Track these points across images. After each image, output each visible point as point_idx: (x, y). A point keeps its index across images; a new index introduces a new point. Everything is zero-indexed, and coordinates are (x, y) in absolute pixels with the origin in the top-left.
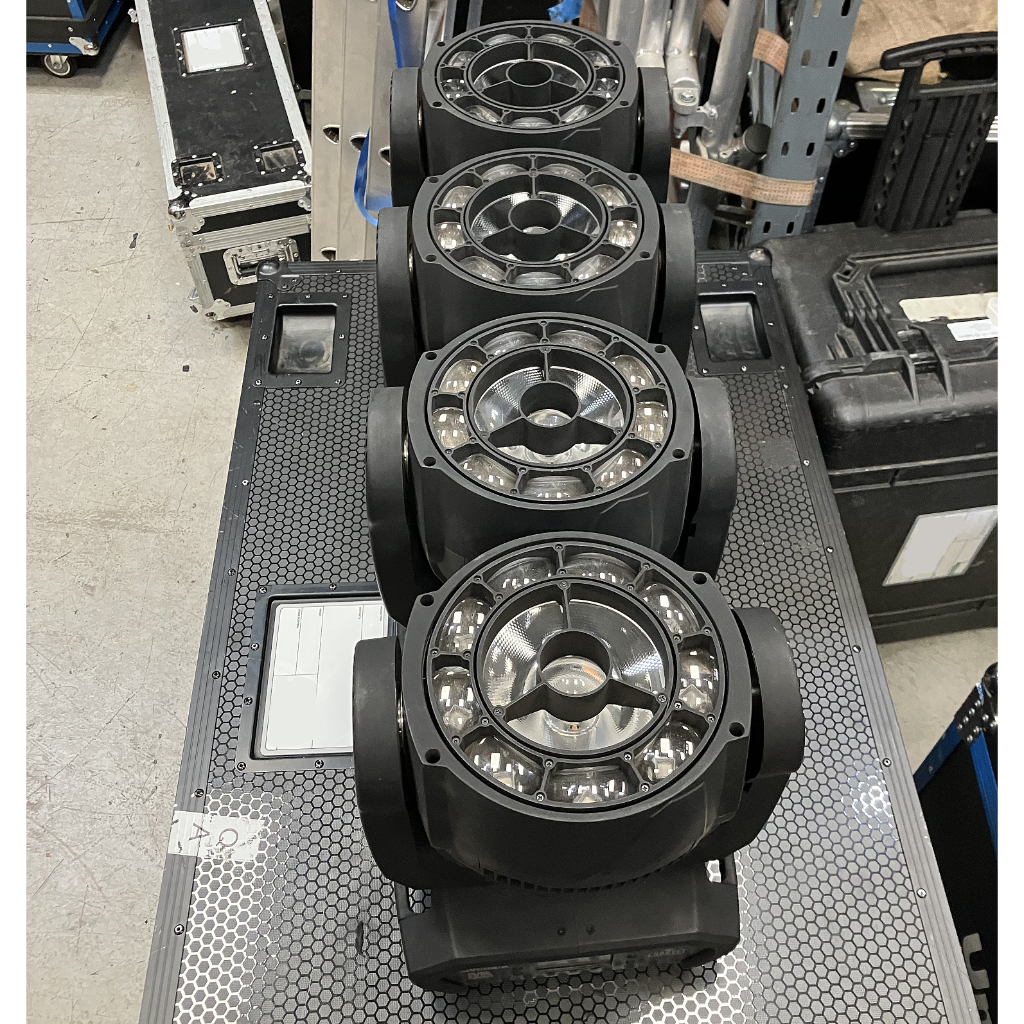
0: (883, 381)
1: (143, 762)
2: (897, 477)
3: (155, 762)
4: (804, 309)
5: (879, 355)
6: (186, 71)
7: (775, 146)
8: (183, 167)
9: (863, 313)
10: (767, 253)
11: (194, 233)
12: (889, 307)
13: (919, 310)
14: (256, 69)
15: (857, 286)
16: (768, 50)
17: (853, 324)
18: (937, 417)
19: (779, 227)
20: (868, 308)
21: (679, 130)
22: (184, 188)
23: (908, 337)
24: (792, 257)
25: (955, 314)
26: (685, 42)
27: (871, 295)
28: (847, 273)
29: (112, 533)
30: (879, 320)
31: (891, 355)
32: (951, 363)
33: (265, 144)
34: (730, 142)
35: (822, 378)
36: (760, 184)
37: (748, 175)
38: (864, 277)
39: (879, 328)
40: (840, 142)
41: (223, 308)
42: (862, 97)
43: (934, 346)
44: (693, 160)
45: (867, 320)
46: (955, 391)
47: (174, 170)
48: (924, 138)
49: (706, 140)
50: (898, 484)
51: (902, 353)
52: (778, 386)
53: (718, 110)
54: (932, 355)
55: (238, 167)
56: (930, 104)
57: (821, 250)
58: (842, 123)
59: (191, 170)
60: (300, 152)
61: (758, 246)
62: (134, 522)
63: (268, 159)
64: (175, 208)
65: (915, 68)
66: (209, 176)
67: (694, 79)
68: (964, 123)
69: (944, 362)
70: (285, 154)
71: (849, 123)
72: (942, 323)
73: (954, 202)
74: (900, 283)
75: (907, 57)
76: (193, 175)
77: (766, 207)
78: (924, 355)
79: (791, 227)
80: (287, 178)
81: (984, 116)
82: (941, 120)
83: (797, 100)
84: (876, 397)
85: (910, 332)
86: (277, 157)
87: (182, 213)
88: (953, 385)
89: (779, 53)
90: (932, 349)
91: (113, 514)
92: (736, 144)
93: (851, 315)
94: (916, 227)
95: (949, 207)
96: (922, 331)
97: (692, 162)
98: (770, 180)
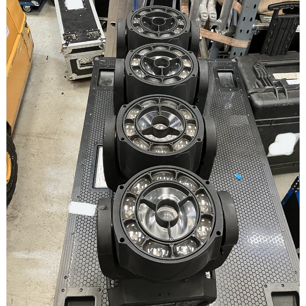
0: (269, 94)
1: (48, 205)
2: (272, 122)
3: (52, 205)
4: (246, 75)
5: (268, 87)
6: (67, 9)
7: (238, 31)
8: (66, 35)
9: (263, 76)
10: (236, 60)
11: (69, 54)
12: (270, 75)
13: (278, 76)
14: (87, 10)
15: (261, 69)
16: (235, 6)
17: (260, 79)
18: (284, 105)
19: (238, 53)
20: (264, 75)
21: (211, 26)
22: (66, 41)
23: (276, 83)
24: (242, 61)
25: (288, 78)
26: (213, 3)
27: (265, 72)
28: (258, 66)
29: (40, 139)
30: (267, 78)
31: (272, 87)
32: (288, 90)
33: (90, 30)
34: (225, 30)
35: (252, 93)
36: (233, 41)
37: (230, 39)
38: (262, 67)
39: (267, 80)
40: (256, 31)
41: (75, 77)
42: (261, 19)
43: (283, 85)
44: (214, 34)
45: (264, 78)
46: (289, 98)
47: (64, 36)
48: (279, 30)
49: (218, 29)
50: (272, 125)
51: (274, 87)
52: (240, 95)
53: (222, 21)
54: (282, 88)
55: (82, 36)
56: (281, 20)
57: (250, 60)
58: (256, 26)
59: (68, 36)
60: (100, 32)
61: (234, 58)
62: (47, 136)
63: (90, 34)
64: (64, 46)
65: (277, 10)
66: (74, 38)
67: (215, 12)
68: (290, 26)
69: (286, 90)
70: (95, 33)
71: (258, 26)
72: (285, 80)
73: (287, 48)
74: (273, 69)
75: (275, 7)
76: (69, 38)
77: (235, 48)
78: (280, 87)
79: (241, 54)
80: (96, 39)
81: (295, 24)
82: (284, 25)
83: (244, 18)
84: (267, 98)
85: (276, 82)
86: (93, 34)
87: (66, 48)
88: (288, 96)
89: (238, 7)
90: (282, 86)
91: (41, 134)
92: (226, 31)
93: (260, 76)
94: (276, 55)
95: (285, 50)
96: (279, 81)
97: (214, 35)
98: (236, 40)
